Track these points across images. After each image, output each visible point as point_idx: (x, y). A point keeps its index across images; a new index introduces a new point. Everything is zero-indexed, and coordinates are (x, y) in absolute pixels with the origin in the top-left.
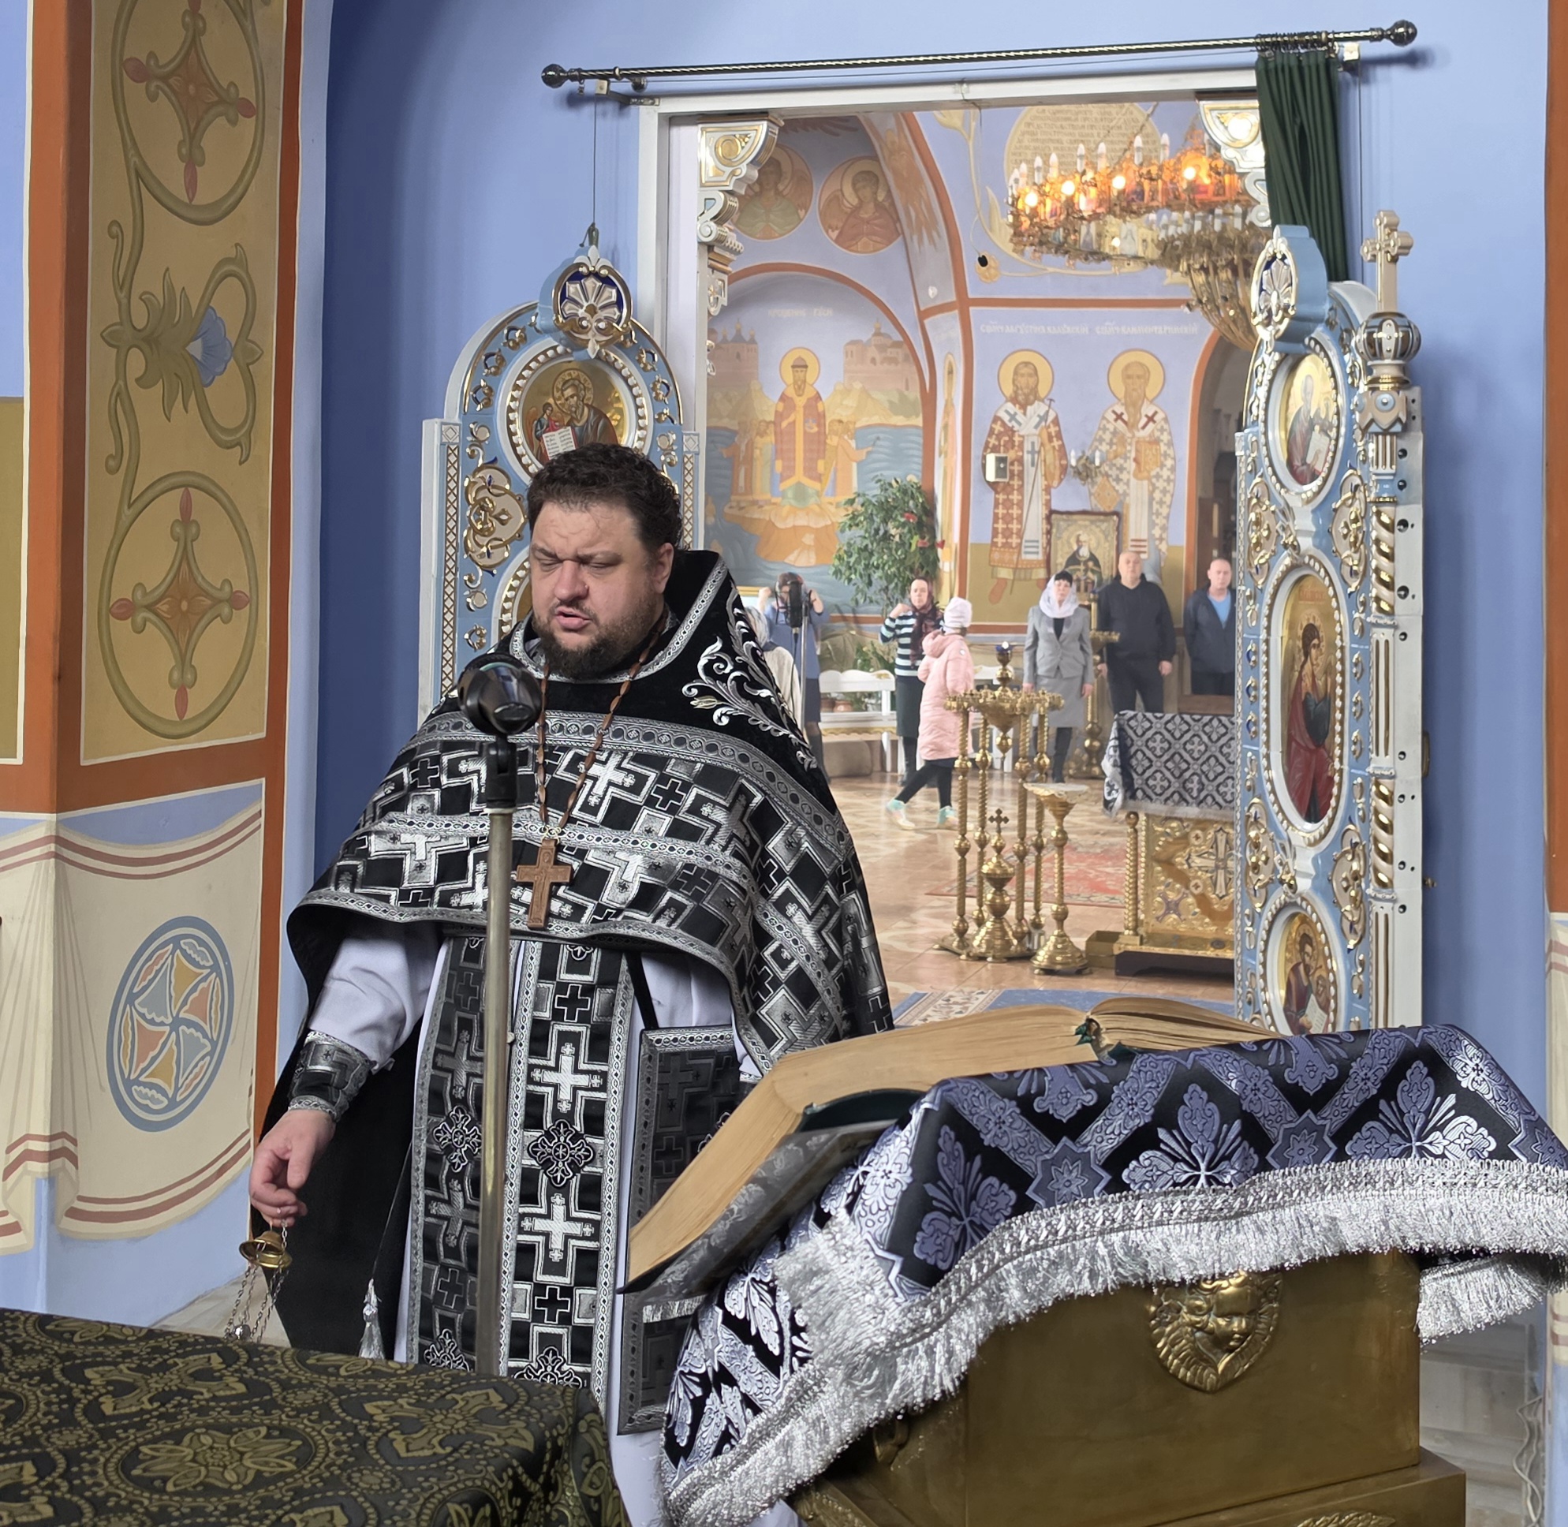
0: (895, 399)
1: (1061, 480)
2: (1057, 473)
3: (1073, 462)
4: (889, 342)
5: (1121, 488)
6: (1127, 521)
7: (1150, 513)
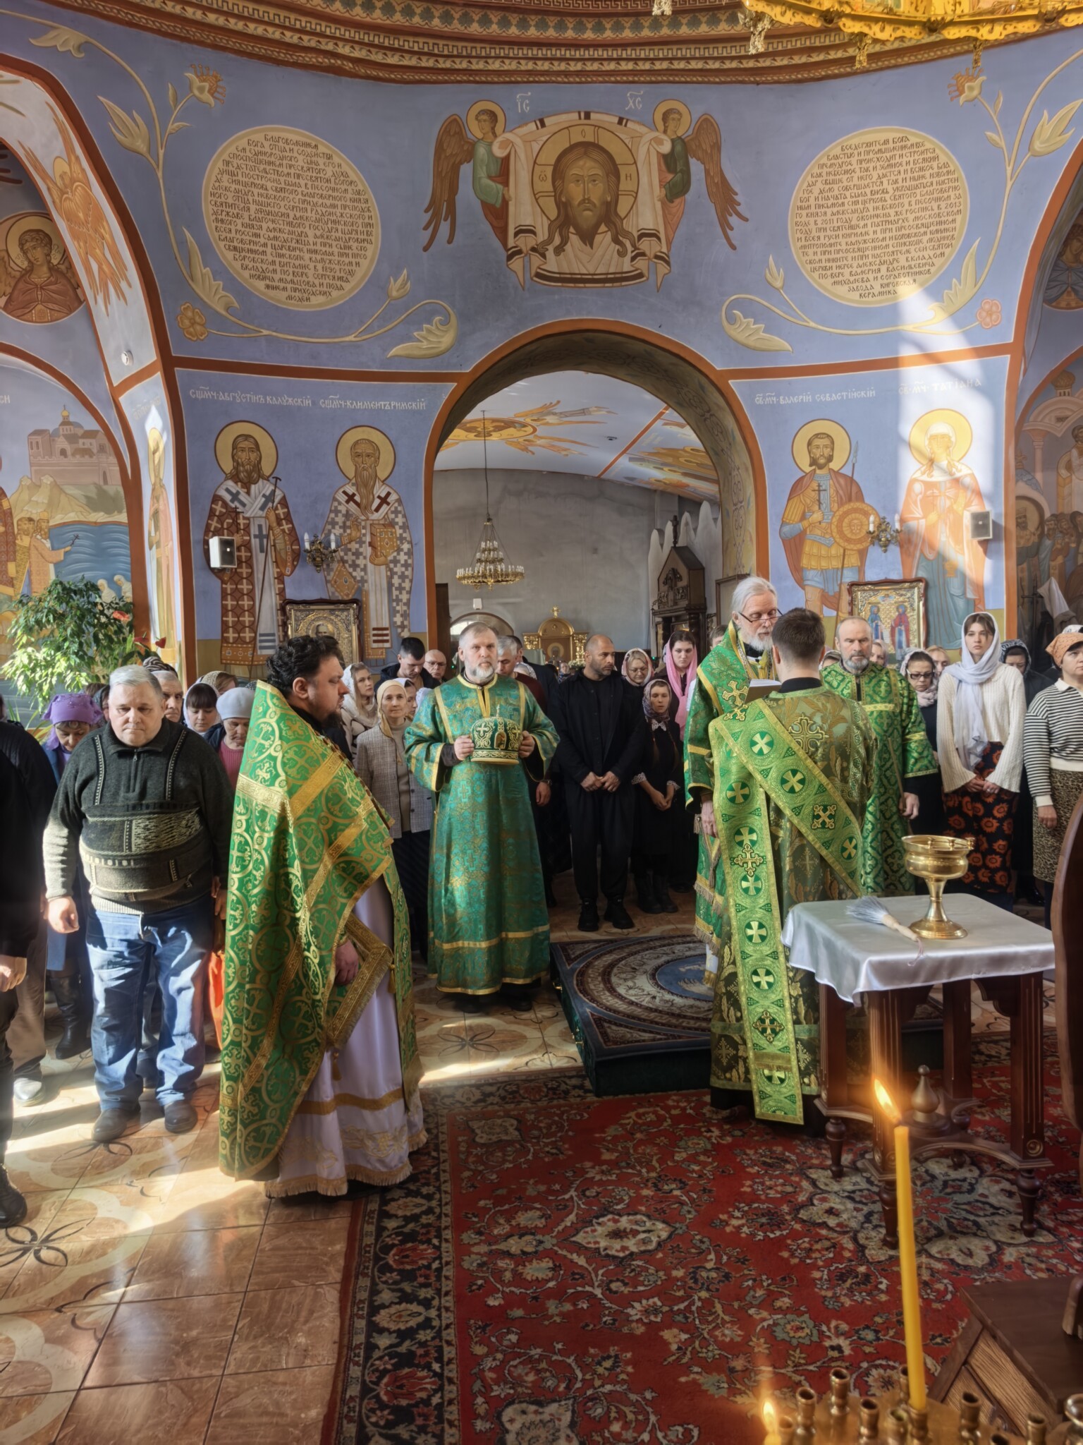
0: (93, 493)
1: (294, 567)
2: (290, 559)
3: (307, 546)
4: (80, 432)
5: (358, 574)
6: (367, 608)
7: (390, 600)
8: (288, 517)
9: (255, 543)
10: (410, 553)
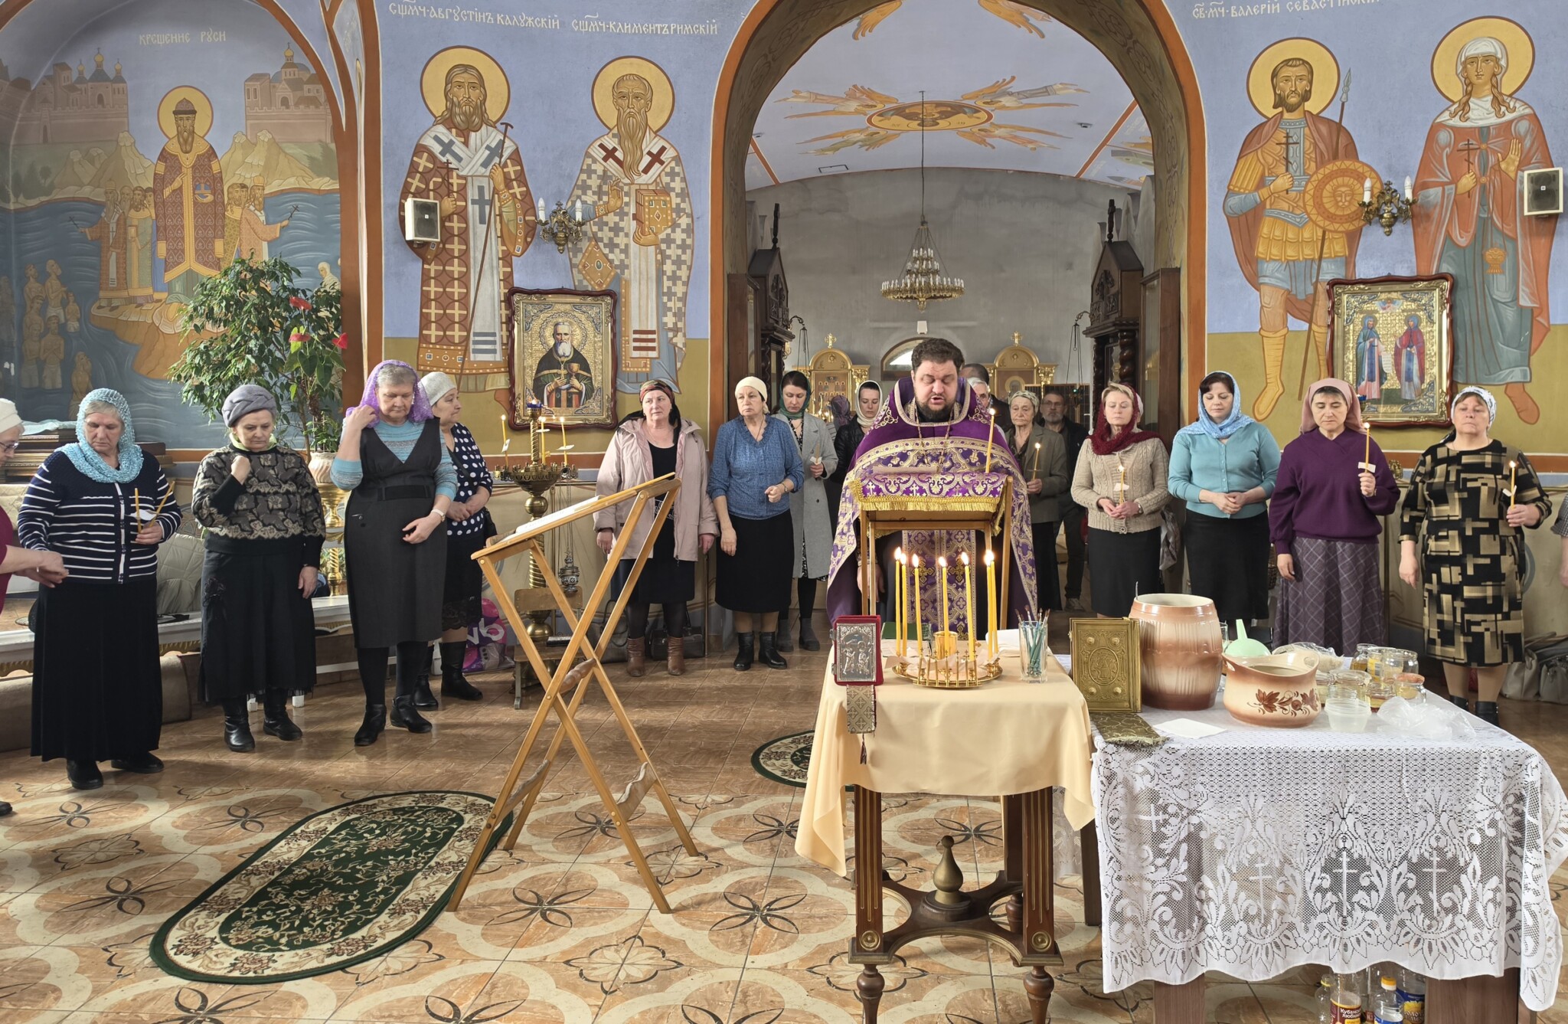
1: (528, 244)
2: (521, 234)
5: (616, 257)
6: (627, 304)
7: (660, 293)
8: (521, 178)
9: (473, 211)
10: (689, 231)
